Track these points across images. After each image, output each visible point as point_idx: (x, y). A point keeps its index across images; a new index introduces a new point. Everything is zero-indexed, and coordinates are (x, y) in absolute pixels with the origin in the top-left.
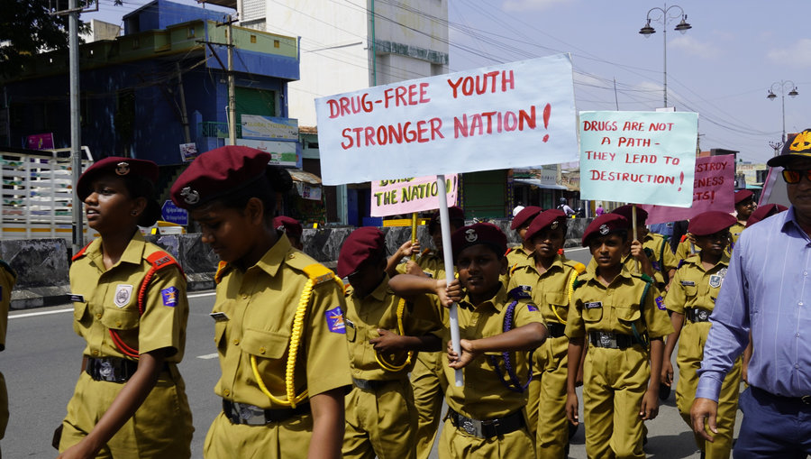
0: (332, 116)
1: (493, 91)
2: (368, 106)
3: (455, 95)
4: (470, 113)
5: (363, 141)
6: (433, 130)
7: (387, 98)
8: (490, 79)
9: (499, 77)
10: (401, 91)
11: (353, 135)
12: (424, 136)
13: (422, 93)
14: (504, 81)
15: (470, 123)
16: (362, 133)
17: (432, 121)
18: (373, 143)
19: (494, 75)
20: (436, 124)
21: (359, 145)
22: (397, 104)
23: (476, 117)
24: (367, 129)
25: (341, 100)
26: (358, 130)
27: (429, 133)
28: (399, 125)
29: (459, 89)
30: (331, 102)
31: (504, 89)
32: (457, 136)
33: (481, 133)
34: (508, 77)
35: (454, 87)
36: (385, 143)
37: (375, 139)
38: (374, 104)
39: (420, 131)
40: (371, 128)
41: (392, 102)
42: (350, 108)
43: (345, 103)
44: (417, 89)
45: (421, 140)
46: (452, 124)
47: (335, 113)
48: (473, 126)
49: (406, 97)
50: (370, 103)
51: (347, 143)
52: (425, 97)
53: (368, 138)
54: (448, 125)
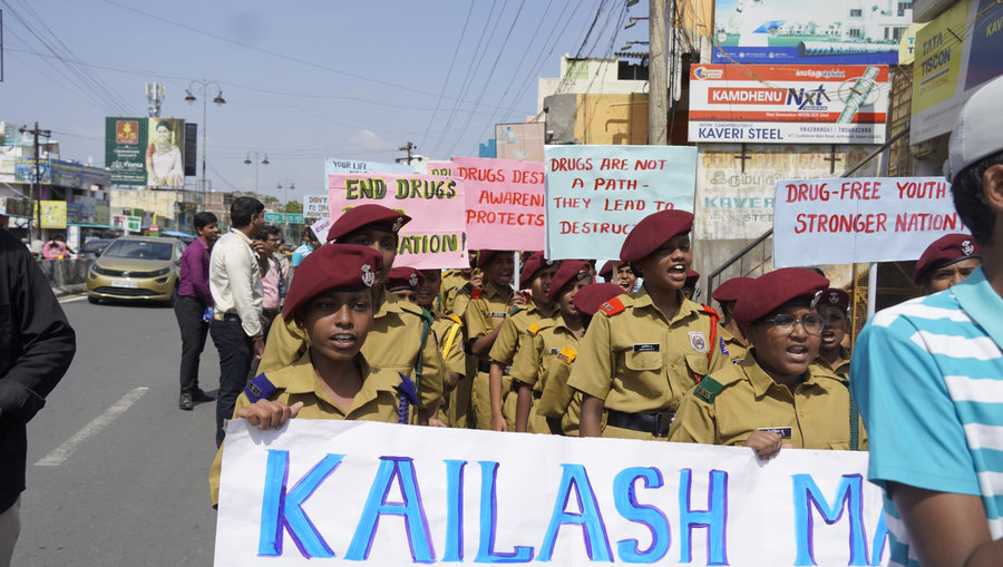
0: (789, 200)
1: (930, 197)
2: (825, 195)
3: (901, 196)
4: (910, 213)
5: (815, 227)
6: (879, 223)
7: (843, 190)
8: (928, 187)
9: (935, 187)
10: (856, 186)
11: (808, 220)
12: (871, 228)
13: (875, 190)
14: (938, 191)
15: (908, 220)
16: (816, 220)
17: (879, 215)
18: (825, 230)
19: (932, 184)
20: (882, 218)
21: (811, 230)
22: (852, 197)
23: (914, 216)
24: (821, 216)
25: (801, 186)
26: (812, 217)
27: (875, 225)
28: (851, 216)
29: (905, 191)
30: (791, 187)
31: (938, 197)
32: (897, 230)
33: (916, 229)
34: (941, 188)
35: (902, 189)
36: (835, 231)
37: (827, 226)
38: (831, 194)
39: (868, 223)
40: (825, 216)
41: (847, 194)
42: (807, 194)
43: (804, 189)
44: (871, 187)
45: (867, 231)
46: (895, 220)
47: (792, 198)
48: (911, 223)
49: (861, 192)
50: (828, 193)
51: (800, 227)
52: (877, 195)
53: (821, 224)
54: (891, 220)
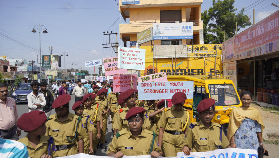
0: (142, 86)
1: (179, 85)
2: (151, 85)
3: (171, 85)
4: (174, 89)
5: (149, 92)
6: (166, 91)
7: (156, 84)
8: (178, 84)
9: (180, 84)
10: (159, 83)
11: (147, 91)
12: (163, 92)
13: (164, 84)
14: (181, 84)
15: (173, 91)
16: (149, 91)
17: (165, 90)
19: (179, 83)
20: (166, 90)
21: (148, 93)
22: (158, 86)
23: (175, 90)
28: (158, 90)
29: (172, 84)
30: (142, 84)
31: (181, 85)
32: (170, 93)
35: (171, 84)
36: (154, 92)
37: (152, 92)
39: (163, 91)
40: (152, 90)
41: (157, 85)
42: (147, 85)
43: (145, 84)
45: (163, 93)
46: (170, 91)
48: (174, 91)
50: (152, 85)
51: (145, 92)
53: (150, 91)
